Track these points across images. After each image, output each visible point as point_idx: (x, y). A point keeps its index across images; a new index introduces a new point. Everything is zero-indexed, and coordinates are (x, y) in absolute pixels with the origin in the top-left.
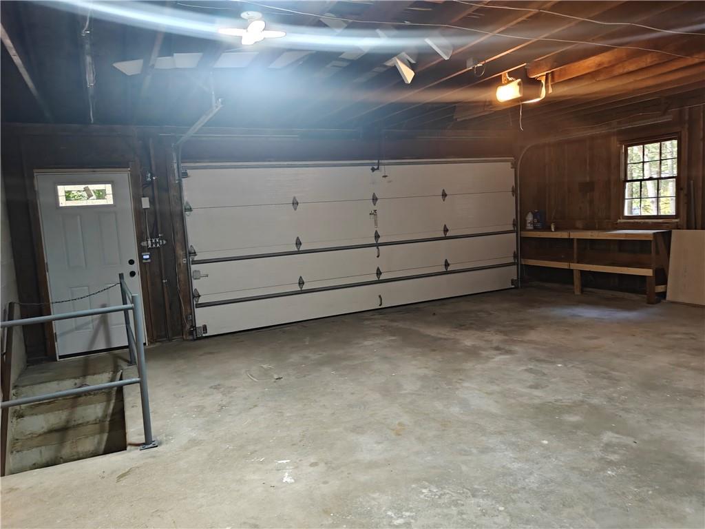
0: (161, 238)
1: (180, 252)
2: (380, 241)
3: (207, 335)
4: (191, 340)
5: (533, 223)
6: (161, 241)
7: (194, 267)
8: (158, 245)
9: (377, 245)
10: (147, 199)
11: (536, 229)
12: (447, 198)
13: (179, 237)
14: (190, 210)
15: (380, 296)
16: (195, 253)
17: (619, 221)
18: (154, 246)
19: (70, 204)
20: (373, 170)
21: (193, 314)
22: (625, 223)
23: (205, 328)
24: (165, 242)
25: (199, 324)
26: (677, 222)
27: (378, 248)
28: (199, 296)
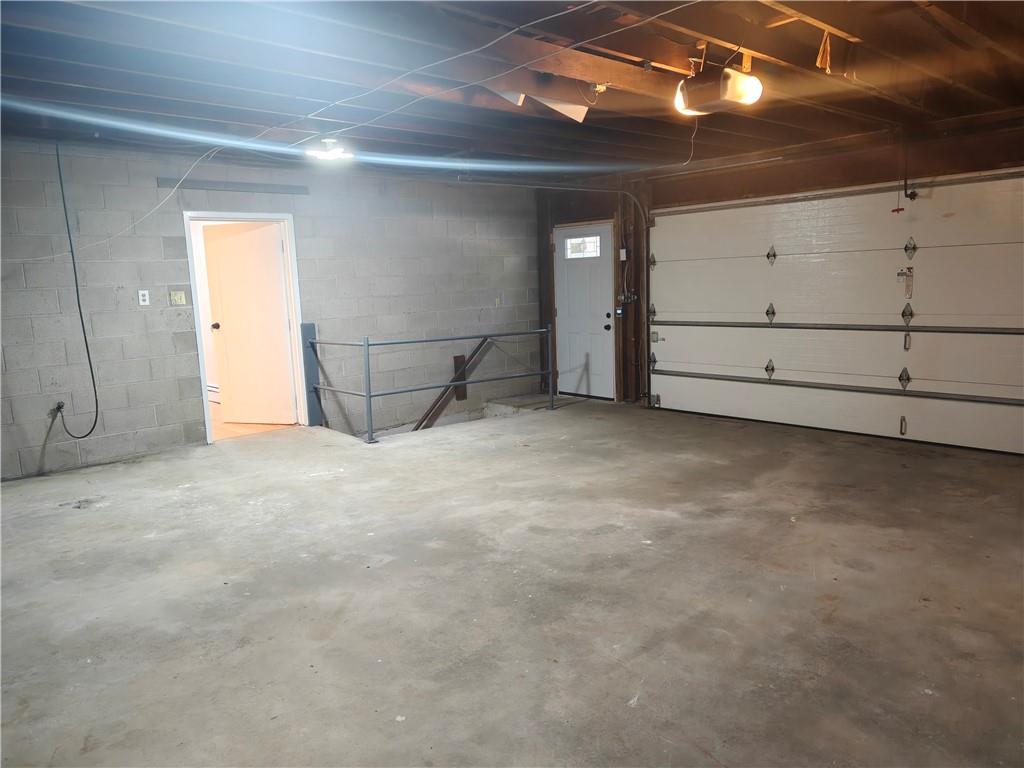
0: (633, 293)
1: (644, 309)
2: (914, 322)
3: (660, 406)
6: (632, 296)
7: (653, 328)
10: (624, 251)
14: (655, 263)
15: (903, 419)
16: (654, 313)
19: (574, 256)
21: (648, 380)
23: (659, 398)
24: (636, 297)
27: (907, 335)
28: (656, 362)
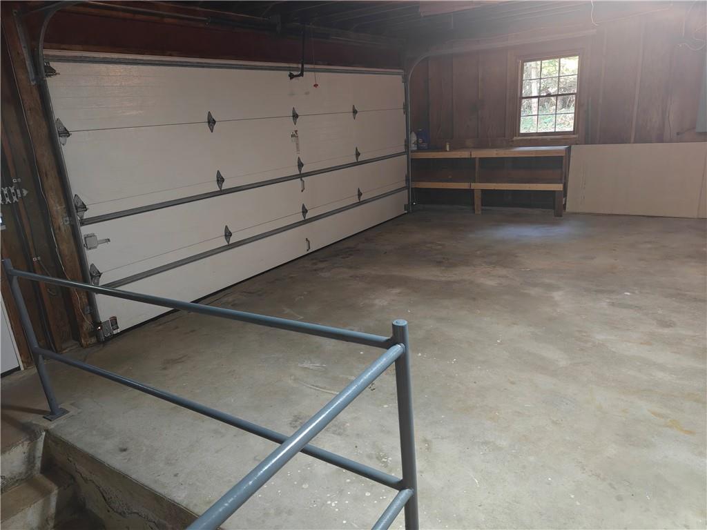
0: (19, 186)
1: (57, 208)
2: (304, 170)
3: (119, 331)
4: (94, 344)
5: (417, 143)
6: (18, 191)
7: (85, 230)
8: (15, 199)
9: (301, 176)
11: (420, 149)
12: (357, 115)
13: (51, 181)
14: (66, 133)
16: (84, 208)
17: (515, 138)
18: (8, 200)
20: (292, 76)
21: (92, 303)
22: (521, 140)
23: (114, 321)
24: (25, 192)
25: (104, 316)
26: (575, 138)
27: (301, 180)
28: (100, 275)
